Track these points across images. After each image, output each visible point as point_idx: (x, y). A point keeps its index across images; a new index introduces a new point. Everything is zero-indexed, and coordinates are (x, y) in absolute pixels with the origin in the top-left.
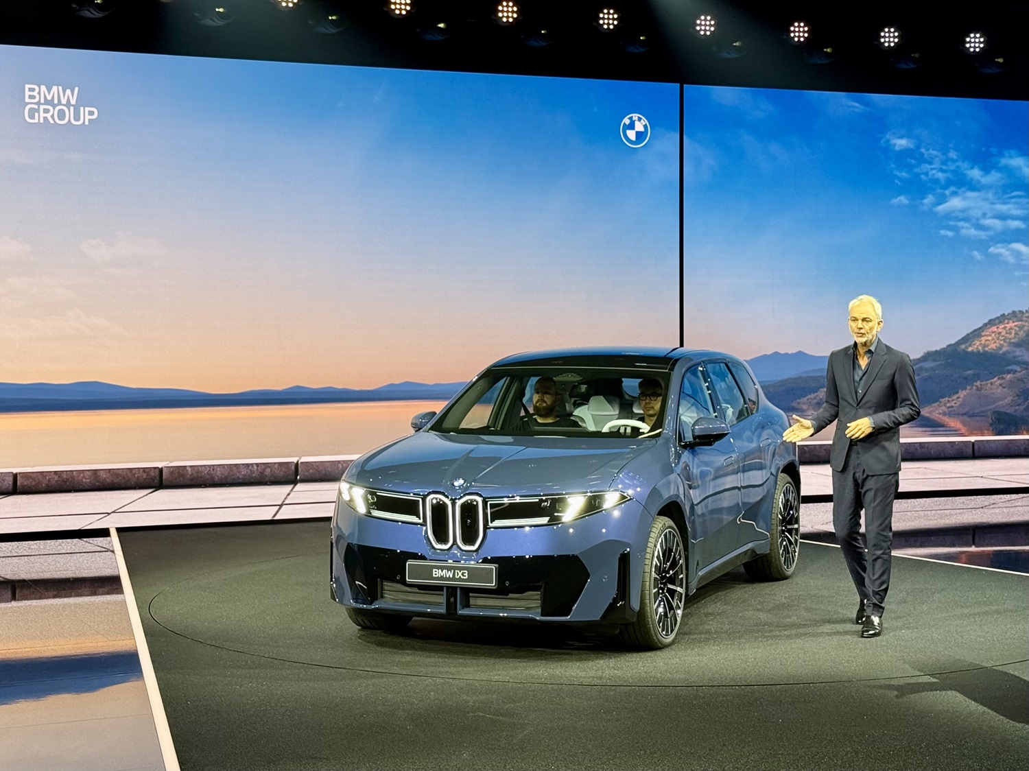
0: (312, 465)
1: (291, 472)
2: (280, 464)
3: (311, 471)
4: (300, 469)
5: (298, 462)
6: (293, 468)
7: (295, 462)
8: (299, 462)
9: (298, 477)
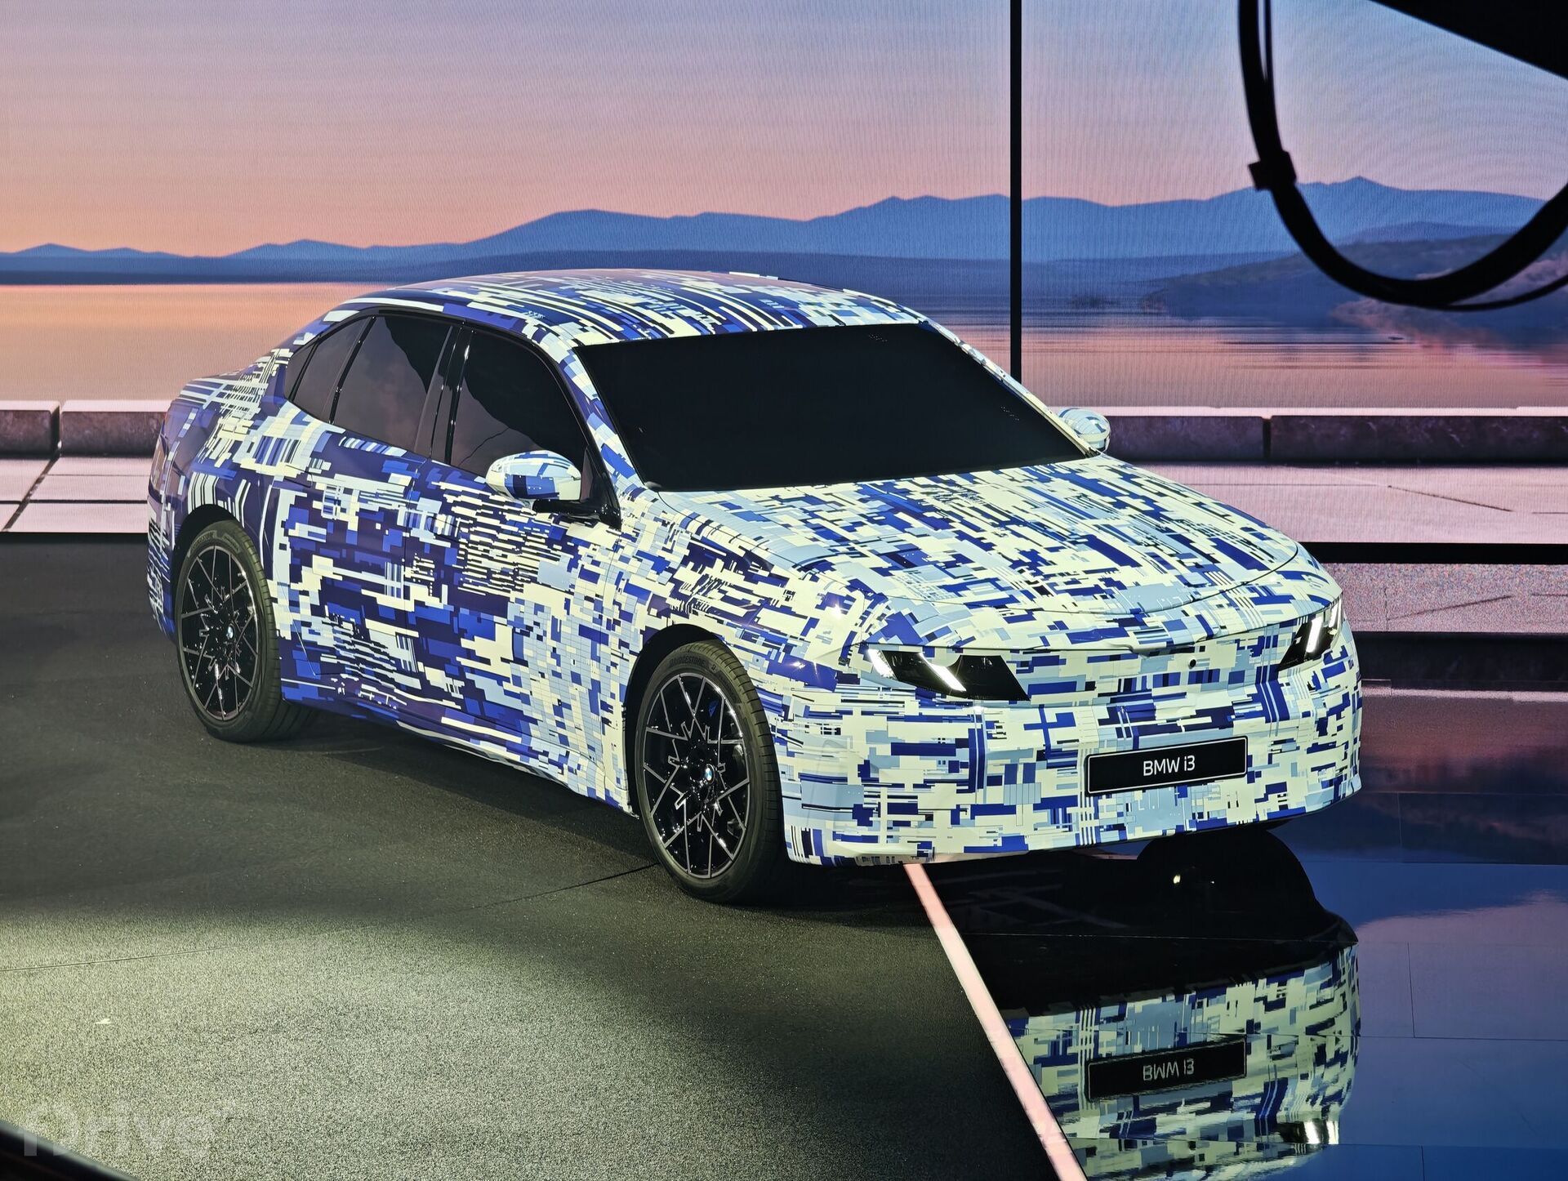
0: (91, 420)
1: (42, 432)
2: (18, 414)
3: (87, 432)
4: (62, 427)
5: (57, 410)
6: (47, 423)
7: (52, 410)
8: (61, 412)
9: (60, 445)
